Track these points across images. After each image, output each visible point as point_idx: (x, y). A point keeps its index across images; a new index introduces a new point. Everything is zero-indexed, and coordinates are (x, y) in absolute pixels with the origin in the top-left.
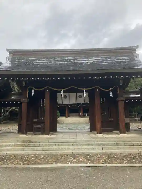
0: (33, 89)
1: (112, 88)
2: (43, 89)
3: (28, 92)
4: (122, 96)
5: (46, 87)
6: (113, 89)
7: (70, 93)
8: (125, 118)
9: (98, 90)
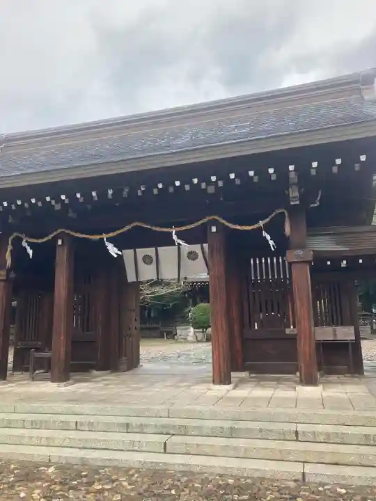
0: (24, 240)
1: (267, 220)
2: (50, 237)
3: (11, 251)
4: (302, 247)
5: (59, 231)
6: (269, 221)
7: (159, 248)
8: (316, 325)
9: (214, 229)
